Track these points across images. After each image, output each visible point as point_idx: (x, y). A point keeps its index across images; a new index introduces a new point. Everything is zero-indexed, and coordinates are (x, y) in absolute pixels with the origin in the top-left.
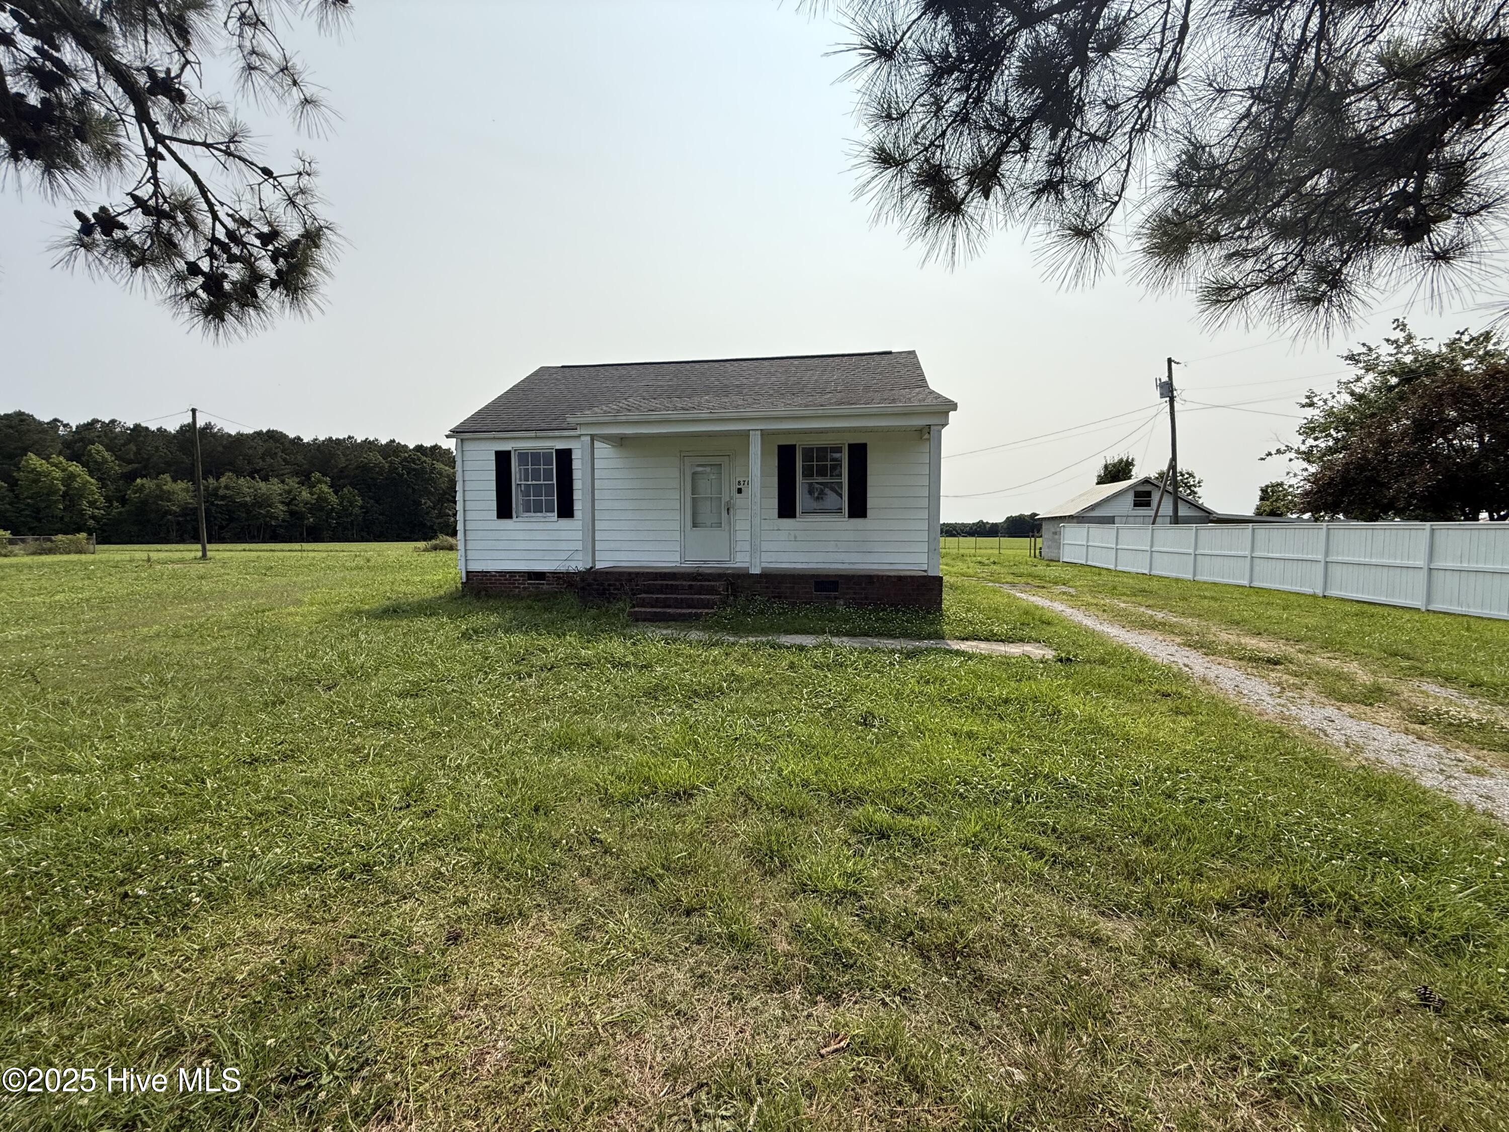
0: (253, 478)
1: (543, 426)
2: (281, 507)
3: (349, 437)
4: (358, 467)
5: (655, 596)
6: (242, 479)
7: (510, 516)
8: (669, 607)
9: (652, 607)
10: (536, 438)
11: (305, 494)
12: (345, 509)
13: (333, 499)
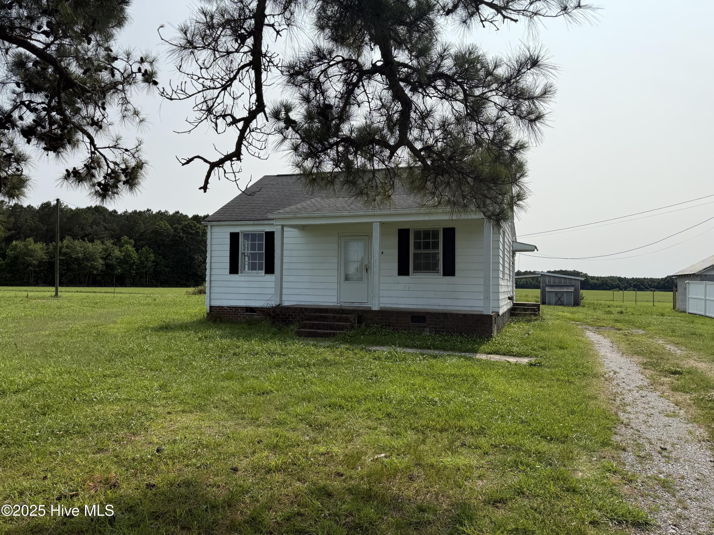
0: (84, 240)
1: (259, 217)
2: (101, 261)
3: (148, 210)
4: (153, 232)
5: (312, 322)
6: (77, 241)
7: (237, 272)
8: (320, 329)
9: (310, 329)
10: (254, 225)
11: (117, 252)
12: (142, 263)
13: (135, 255)
